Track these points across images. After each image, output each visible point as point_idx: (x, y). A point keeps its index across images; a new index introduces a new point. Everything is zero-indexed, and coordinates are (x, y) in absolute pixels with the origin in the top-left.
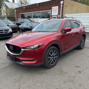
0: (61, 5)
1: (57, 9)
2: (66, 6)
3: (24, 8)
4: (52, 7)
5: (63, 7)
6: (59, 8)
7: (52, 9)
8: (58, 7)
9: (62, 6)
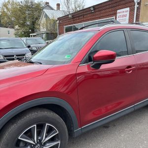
0: (136, 4)
1: (128, 14)
2: (146, 5)
3: (70, 16)
4: (118, 11)
5: (138, 9)
6: (132, 11)
7: (118, 15)
8: (128, 9)
9: (136, 6)
